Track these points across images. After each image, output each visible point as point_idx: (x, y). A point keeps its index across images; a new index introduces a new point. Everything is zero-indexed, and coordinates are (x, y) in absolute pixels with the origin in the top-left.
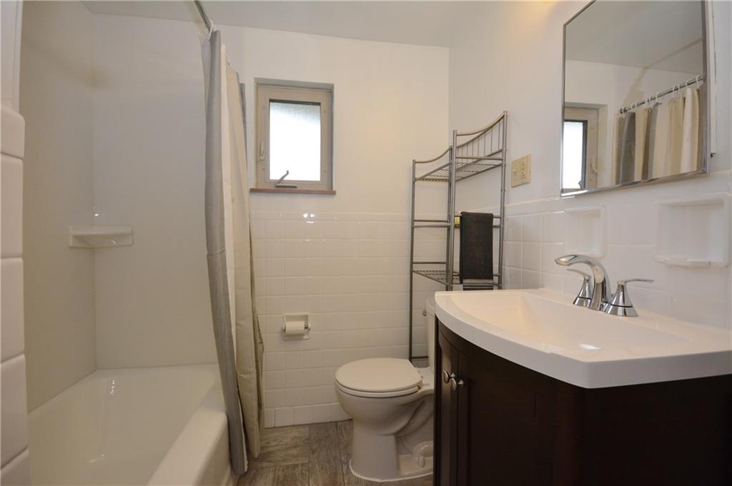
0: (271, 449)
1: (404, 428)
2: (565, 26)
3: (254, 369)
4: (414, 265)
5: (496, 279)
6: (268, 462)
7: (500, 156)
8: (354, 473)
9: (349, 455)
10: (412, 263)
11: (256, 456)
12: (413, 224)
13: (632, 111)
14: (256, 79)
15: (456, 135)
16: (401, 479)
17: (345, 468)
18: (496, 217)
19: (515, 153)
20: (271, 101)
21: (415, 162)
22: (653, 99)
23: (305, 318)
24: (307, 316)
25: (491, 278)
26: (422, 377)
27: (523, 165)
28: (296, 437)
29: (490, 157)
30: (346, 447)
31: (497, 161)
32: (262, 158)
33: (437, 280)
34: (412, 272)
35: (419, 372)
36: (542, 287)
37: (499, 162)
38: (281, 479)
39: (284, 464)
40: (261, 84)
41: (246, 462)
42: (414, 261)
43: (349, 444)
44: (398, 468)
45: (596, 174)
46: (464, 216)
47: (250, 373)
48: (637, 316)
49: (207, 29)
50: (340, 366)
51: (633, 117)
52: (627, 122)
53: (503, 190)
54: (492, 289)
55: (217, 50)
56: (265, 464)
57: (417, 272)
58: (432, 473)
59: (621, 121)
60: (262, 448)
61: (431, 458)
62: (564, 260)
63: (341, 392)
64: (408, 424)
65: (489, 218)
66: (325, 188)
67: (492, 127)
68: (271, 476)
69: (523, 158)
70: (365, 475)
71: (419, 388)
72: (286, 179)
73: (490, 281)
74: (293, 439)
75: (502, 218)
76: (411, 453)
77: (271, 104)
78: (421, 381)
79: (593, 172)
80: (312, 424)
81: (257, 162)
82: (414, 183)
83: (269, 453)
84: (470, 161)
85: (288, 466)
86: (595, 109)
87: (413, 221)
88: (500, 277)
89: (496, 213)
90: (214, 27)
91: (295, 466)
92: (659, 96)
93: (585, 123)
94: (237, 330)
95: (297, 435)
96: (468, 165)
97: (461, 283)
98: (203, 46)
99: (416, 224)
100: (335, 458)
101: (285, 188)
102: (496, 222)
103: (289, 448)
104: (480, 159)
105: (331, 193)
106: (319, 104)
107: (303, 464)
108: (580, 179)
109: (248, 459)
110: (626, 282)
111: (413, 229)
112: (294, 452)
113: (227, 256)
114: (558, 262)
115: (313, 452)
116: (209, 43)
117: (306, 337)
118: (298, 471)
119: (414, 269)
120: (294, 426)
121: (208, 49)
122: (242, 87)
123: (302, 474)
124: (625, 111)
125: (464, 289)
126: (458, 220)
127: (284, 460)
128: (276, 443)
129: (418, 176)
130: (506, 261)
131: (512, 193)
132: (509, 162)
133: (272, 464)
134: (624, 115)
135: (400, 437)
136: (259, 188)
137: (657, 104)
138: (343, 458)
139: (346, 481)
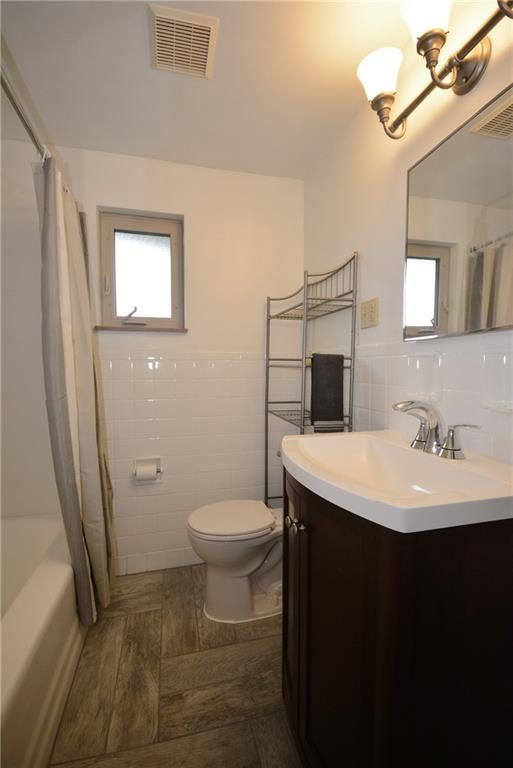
0: (122, 598)
1: (259, 568)
2: (409, 172)
3: (102, 518)
4: (270, 405)
5: (346, 420)
6: (120, 610)
7: (350, 297)
8: (208, 616)
9: (203, 599)
10: (267, 403)
11: (106, 606)
12: (267, 364)
13: (481, 250)
14: (99, 207)
15: (307, 275)
16: (255, 619)
17: (199, 611)
18: (347, 359)
19: (364, 295)
20: (115, 231)
21: (269, 299)
22: (500, 239)
23: (158, 460)
24: (159, 460)
25: (342, 419)
26: (276, 518)
27: (371, 308)
28: (150, 584)
29: (339, 298)
30: (201, 590)
31: (347, 303)
32: (107, 293)
33: (290, 421)
34: (267, 411)
35: (272, 513)
36: (388, 428)
37: (351, 303)
38: (133, 627)
39: (138, 611)
40: (103, 213)
41: (95, 613)
42: (269, 400)
43: (203, 588)
44: (252, 608)
45: (447, 313)
46: (316, 358)
47: (97, 522)
48: (464, 458)
49: (40, 155)
50: (194, 509)
51: (481, 256)
52: (475, 262)
53: (354, 332)
54: (342, 431)
55: (51, 177)
56: (116, 614)
57: (271, 412)
58: (281, 612)
59: (471, 260)
60: (112, 597)
61: (281, 598)
62: (400, 406)
63: (193, 537)
64: (262, 565)
65: (340, 359)
66: (176, 326)
67: (344, 267)
68: (122, 625)
69: (372, 300)
70: (219, 618)
71: (272, 529)
72: (134, 315)
73: (341, 423)
74: (145, 586)
75: (352, 359)
76: (264, 592)
77: (116, 234)
78: (274, 523)
79: (445, 310)
80: (165, 570)
81: (102, 297)
82: (268, 321)
83: (120, 602)
84: (319, 302)
85: (140, 614)
86: (447, 248)
87: (268, 359)
88: (350, 418)
89: (347, 354)
90: (47, 153)
91: (148, 613)
92: (506, 236)
93: (438, 261)
94: (81, 477)
95: (150, 581)
96: (318, 305)
97: (313, 424)
98: (36, 174)
99: (271, 363)
100: (189, 603)
101: (133, 325)
102: (347, 363)
103: (141, 596)
104: (329, 300)
105: (183, 330)
106: (168, 236)
107: (156, 611)
108: (432, 317)
109: (97, 610)
110: (455, 427)
111: (268, 368)
112: (147, 598)
113: (69, 402)
114: (395, 407)
115: (167, 598)
116: (42, 170)
117: (158, 481)
118: (150, 619)
119: (270, 409)
120: (147, 572)
121: (41, 176)
122: (82, 217)
123: (155, 620)
124: (475, 250)
125: (316, 431)
126: (309, 361)
127: (136, 608)
128: (128, 591)
129: (272, 313)
130: (356, 403)
131: (362, 334)
132: (359, 303)
133: (123, 613)
134: (473, 255)
135: (253, 578)
136: (105, 325)
137: (503, 245)
138: (197, 603)
139: (200, 625)
